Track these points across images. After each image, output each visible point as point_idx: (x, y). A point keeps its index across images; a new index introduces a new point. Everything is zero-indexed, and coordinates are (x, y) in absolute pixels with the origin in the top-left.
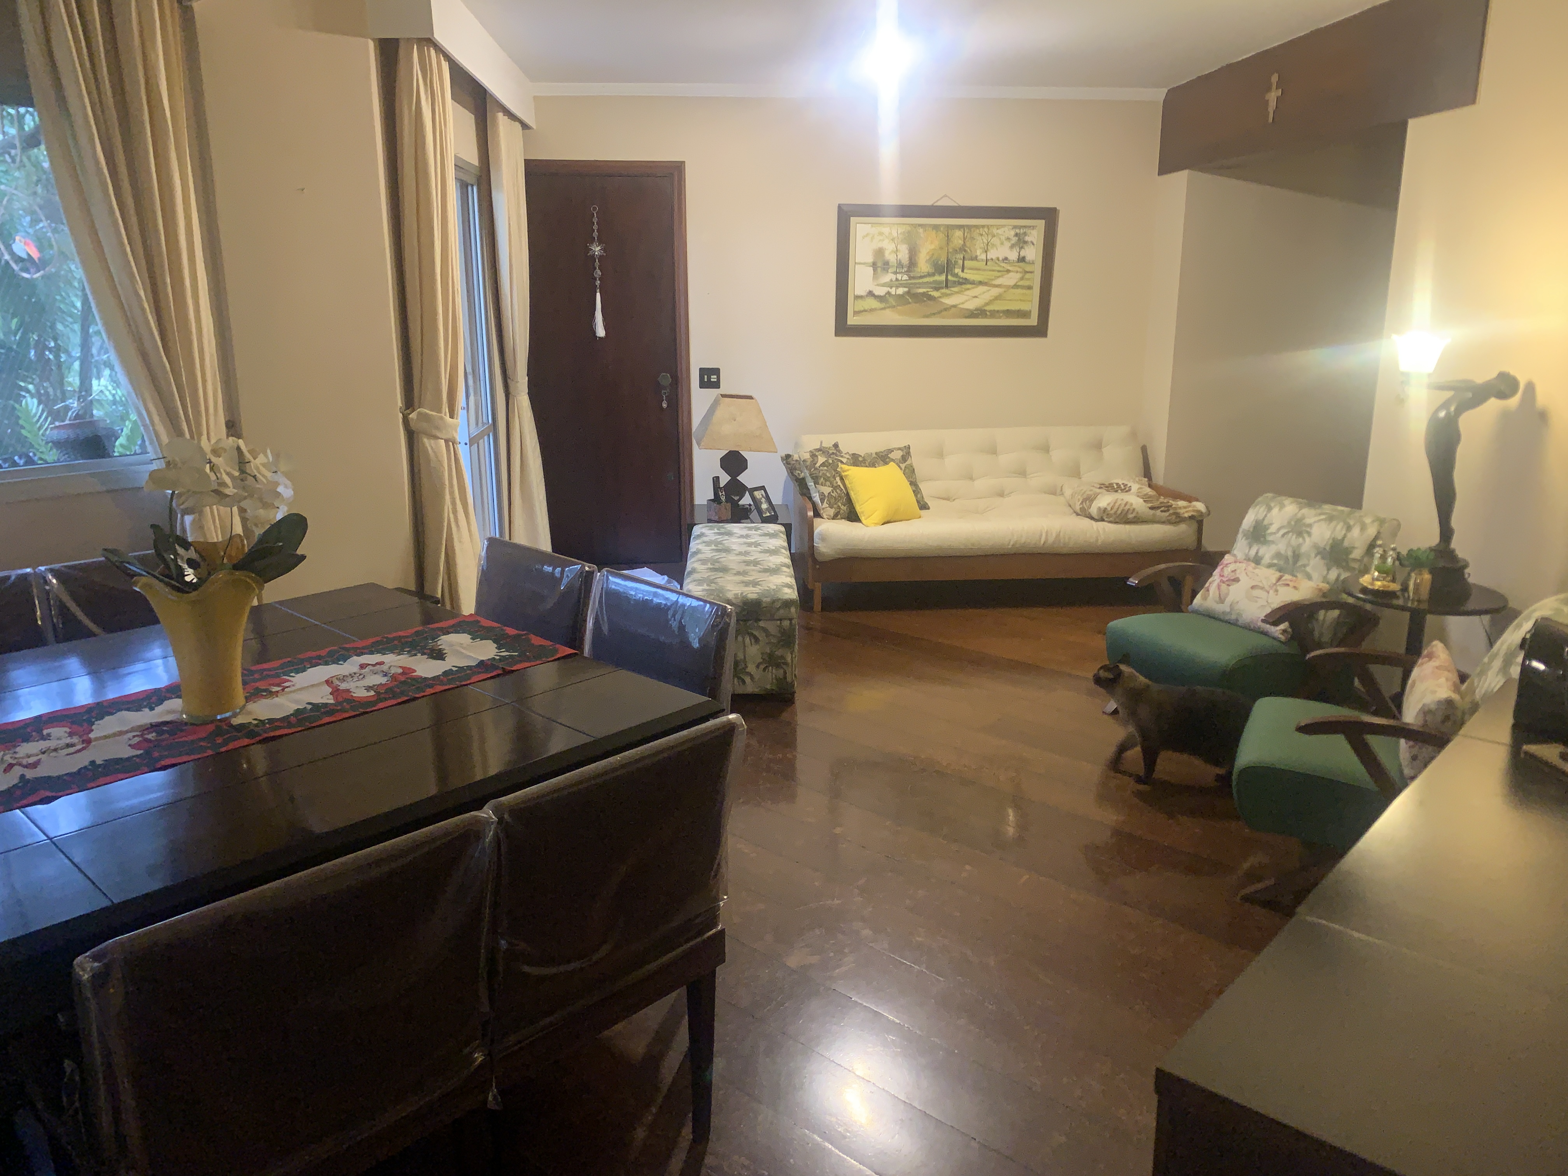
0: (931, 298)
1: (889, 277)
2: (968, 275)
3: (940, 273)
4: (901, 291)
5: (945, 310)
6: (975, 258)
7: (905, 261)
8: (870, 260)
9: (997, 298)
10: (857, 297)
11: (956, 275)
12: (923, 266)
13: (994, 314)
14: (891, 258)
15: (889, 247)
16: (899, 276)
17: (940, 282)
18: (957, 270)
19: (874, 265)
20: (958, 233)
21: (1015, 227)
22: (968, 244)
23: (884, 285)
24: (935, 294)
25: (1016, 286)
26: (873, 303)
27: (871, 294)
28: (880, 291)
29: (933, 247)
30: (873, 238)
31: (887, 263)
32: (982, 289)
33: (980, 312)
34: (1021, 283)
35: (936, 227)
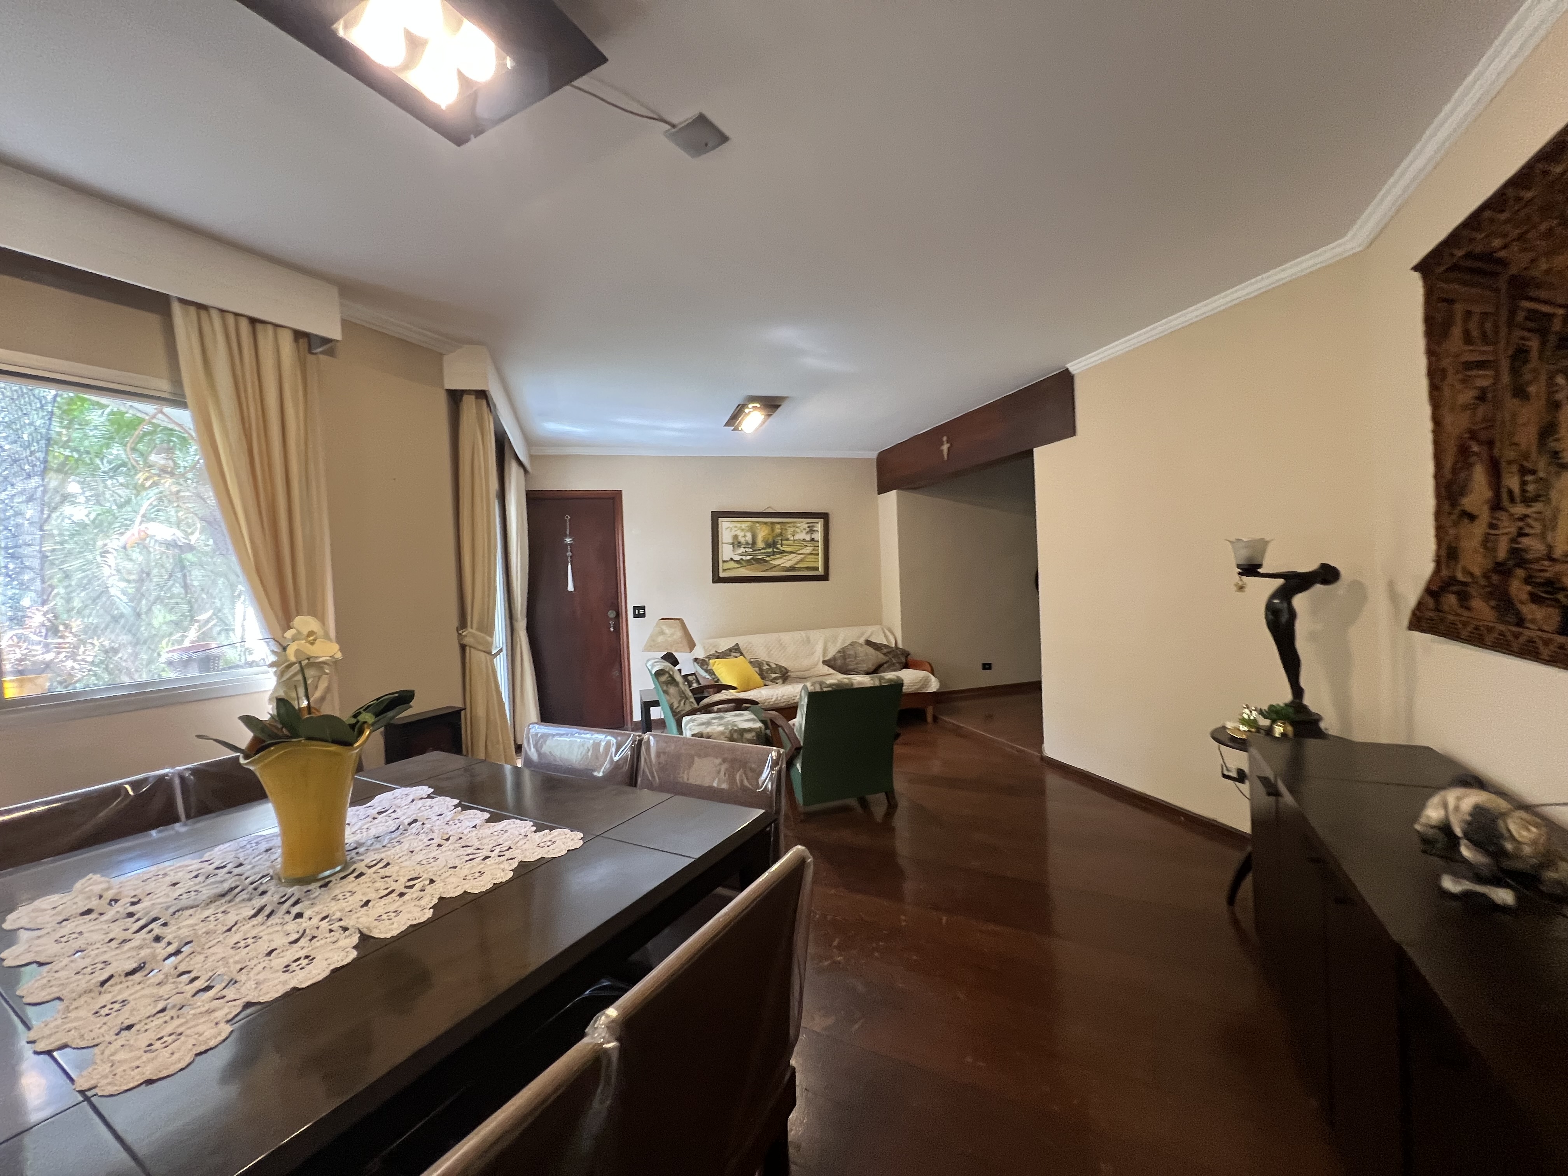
0: (766, 561)
1: (741, 550)
2: (784, 548)
3: (770, 547)
4: (749, 558)
5: (774, 567)
6: (788, 539)
7: (750, 542)
8: (731, 541)
9: (802, 560)
10: (724, 562)
11: (778, 548)
12: (760, 544)
13: (800, 569)
14: (742, 540)
15: (741, 534)
16: (747, 550)
17: (770, 553)
18: (779, 546)
19: (733, 544)
20: (778, 526)
21: (808, 523)
22: (784, 532)
23: (739, 554)
24: (768, 559)
25: (811, 554)
26: (733, 565)
27: (732, 559)
28: (737, 558)
29: (764, 534)
30: (731, 529)
31: (740, 543)
32: (793, 555)
33: (792, 568)
34: (814, 552)
35: (766, 523)
